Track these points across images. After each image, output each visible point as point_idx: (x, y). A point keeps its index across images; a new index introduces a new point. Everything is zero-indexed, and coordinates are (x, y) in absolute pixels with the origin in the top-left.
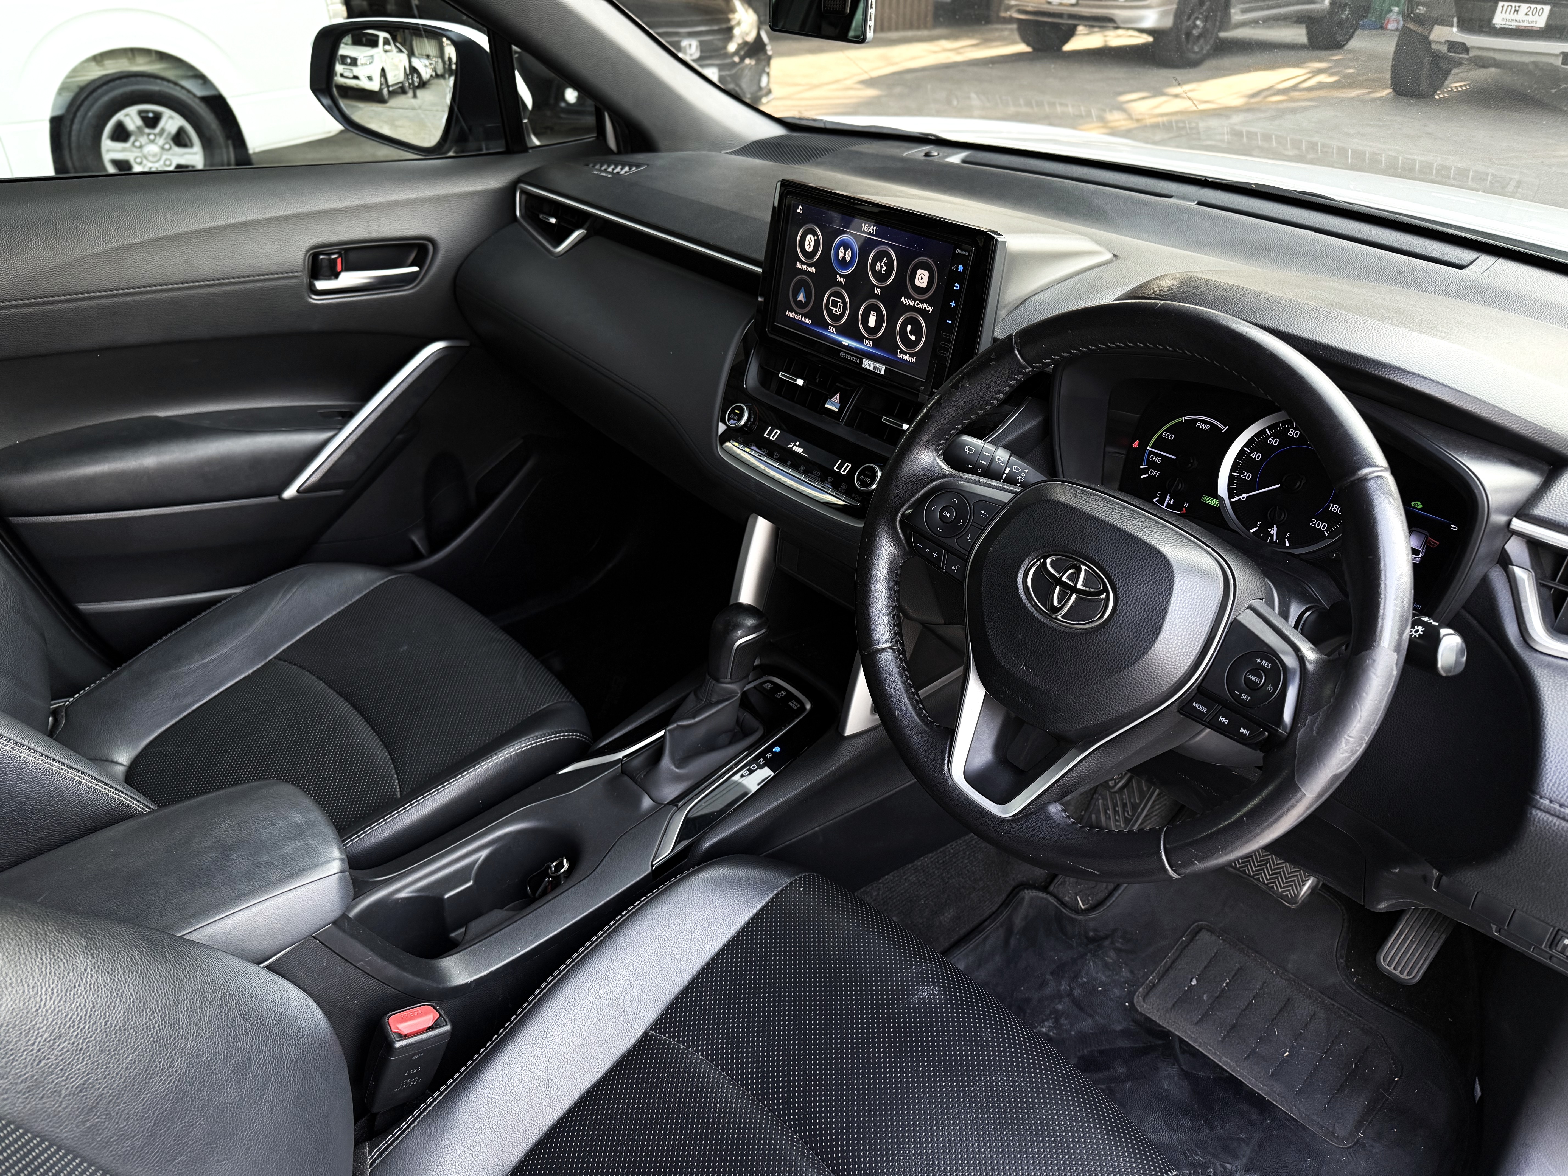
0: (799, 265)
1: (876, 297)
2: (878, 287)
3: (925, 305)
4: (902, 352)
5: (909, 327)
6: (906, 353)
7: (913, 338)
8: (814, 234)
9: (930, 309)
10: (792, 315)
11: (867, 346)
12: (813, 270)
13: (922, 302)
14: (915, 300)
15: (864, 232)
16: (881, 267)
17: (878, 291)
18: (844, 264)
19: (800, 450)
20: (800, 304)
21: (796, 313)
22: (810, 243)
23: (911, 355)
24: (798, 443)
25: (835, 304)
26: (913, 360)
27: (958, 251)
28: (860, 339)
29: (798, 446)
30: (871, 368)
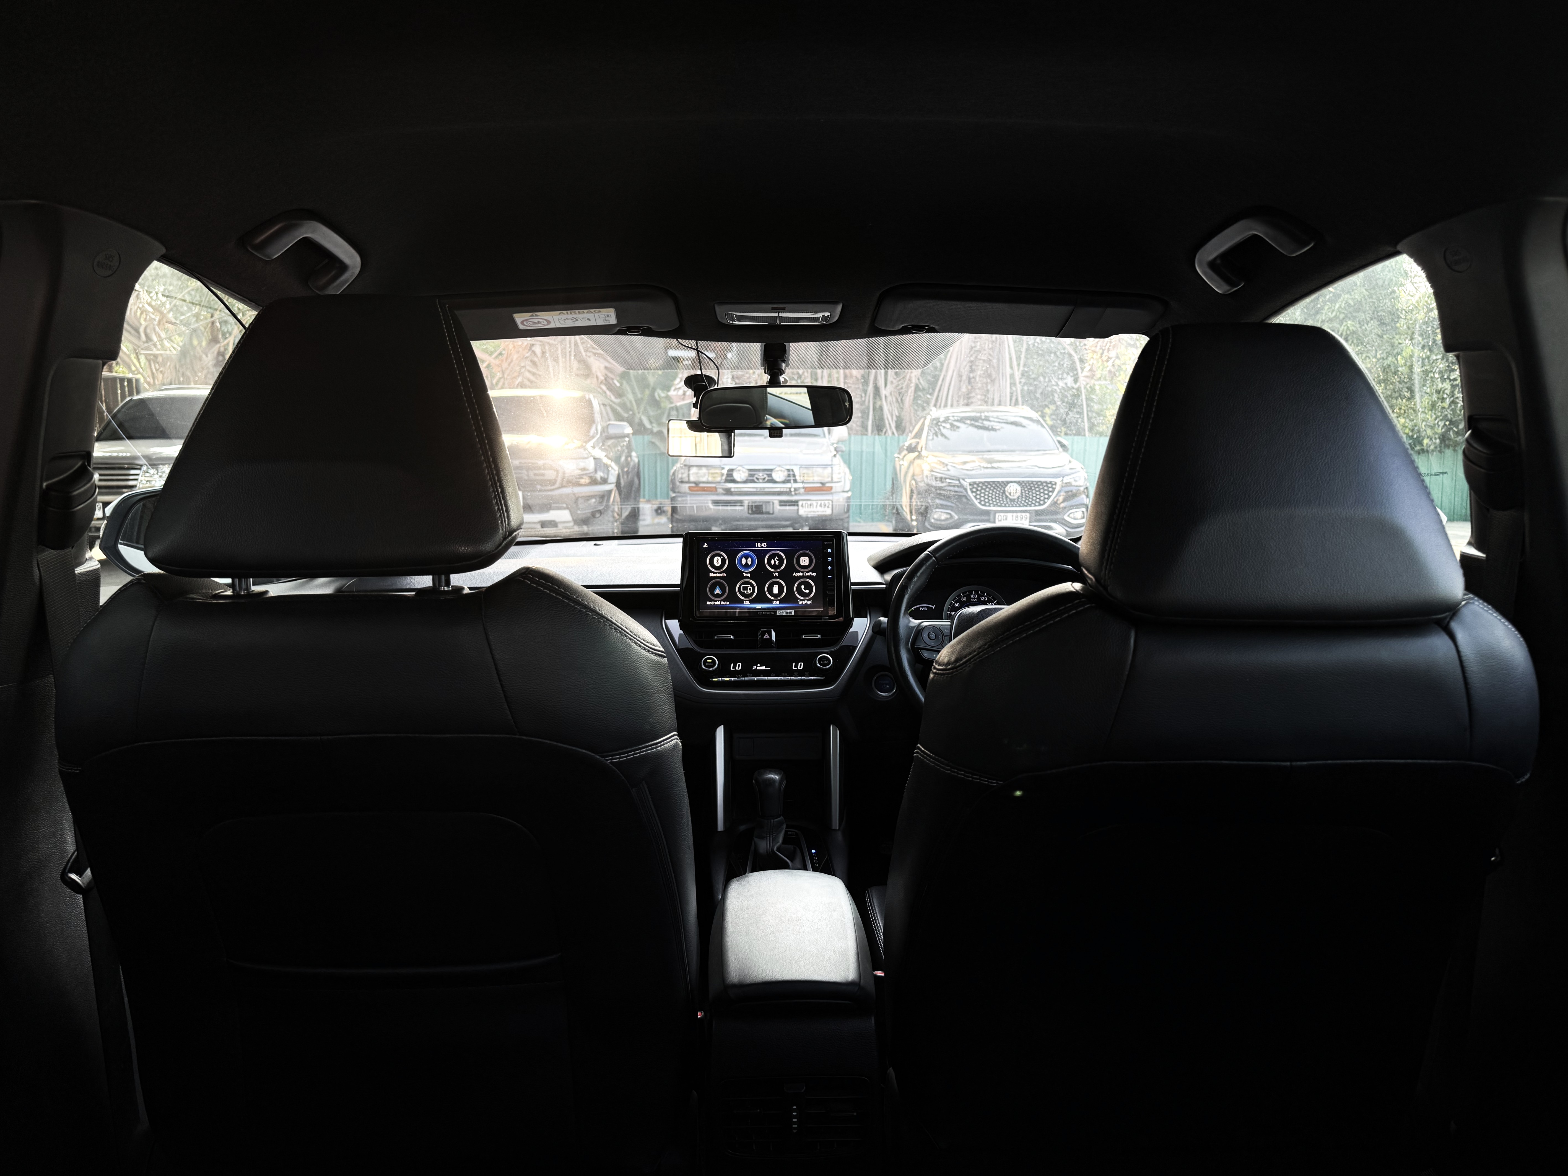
0: (711, 575)
1: (776, 577)
2: (775, 572)
3: (810, 573)
4: (801, 600)
5: (803, 587)
6: (804, 600)
7: (807, 591)
8: (720, 555)
9: (814, 574)
10: (713, 603)
11: (776, 603)
12: (724, 575)
13: (808, 572)
14: (803, 572)
15: (758, 547)
16: (775, 562)
17: (777, 574)
18: (747, 566)
19: (763, 668)
20: (718, 596)
21: (715, 601)
22: (717, 561)
23: (808, 600)
24: (759, 665)
25: (745, 588)
26: (811, 602)
27: (825, 543)
28: (770, 601)
29: (760, 666)
30: (784, 614)
